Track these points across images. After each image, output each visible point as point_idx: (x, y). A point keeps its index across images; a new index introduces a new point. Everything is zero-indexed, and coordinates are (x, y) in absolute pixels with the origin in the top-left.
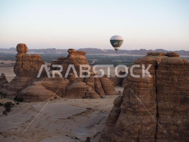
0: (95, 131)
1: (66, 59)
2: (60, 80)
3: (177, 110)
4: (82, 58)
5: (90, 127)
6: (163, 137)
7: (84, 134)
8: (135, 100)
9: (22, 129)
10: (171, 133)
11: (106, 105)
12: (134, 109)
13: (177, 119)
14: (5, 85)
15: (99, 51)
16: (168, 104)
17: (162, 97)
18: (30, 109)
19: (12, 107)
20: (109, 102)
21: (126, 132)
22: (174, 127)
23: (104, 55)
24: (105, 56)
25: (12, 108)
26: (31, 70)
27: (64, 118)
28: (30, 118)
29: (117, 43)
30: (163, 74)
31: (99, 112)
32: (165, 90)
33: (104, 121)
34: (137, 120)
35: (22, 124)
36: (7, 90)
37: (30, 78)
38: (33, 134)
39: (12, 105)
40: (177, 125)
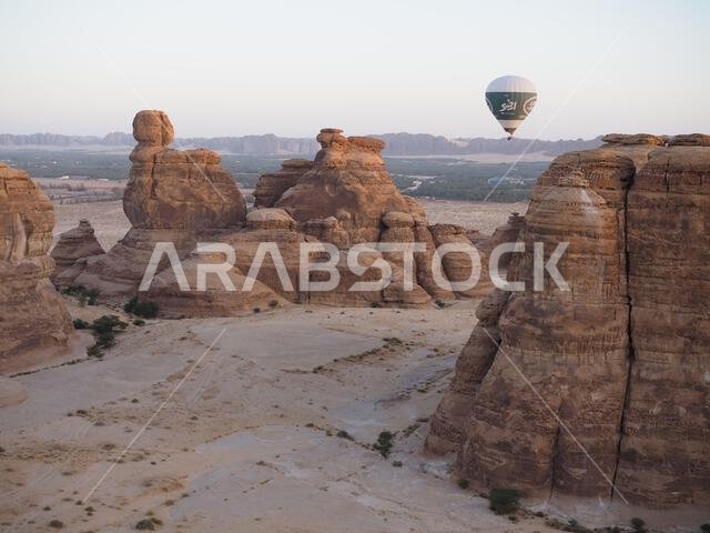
0: (409, 413)
1: (310, 168)
2: (290, 242)
3: (701, 333)
4: (372, 162)
5: (392, 400)
6: (649, 427)
7: (371, 421)
8: (549, 297)
9: (156, 403)
10: (677, 415)
11: (456, 330)
12: (547, 328)
13: (702, 367)
14: (92, 260)
15: (437, 143)
16: (669, 314)
17: (647, 286)
18: (183, 339)
19: (117, 332)
20: (467, 319)
21: (518, 407)
22: (690, 395)
23: (458, 157)
24: (459, 163)
25: (118, 338)
26: (184, 207)
27: (301, 369)
28: (182, 368)
29: (512, 106)
30: (650, 205)
31: (429, 353)
32: (657, 261)
33: (445, 382)
34: (556, 367)
35: (155, 386)
36: (101, 279)
37: (182, 236)
38: (194, 418)
39: (117, 328)
40: (699, 388)
